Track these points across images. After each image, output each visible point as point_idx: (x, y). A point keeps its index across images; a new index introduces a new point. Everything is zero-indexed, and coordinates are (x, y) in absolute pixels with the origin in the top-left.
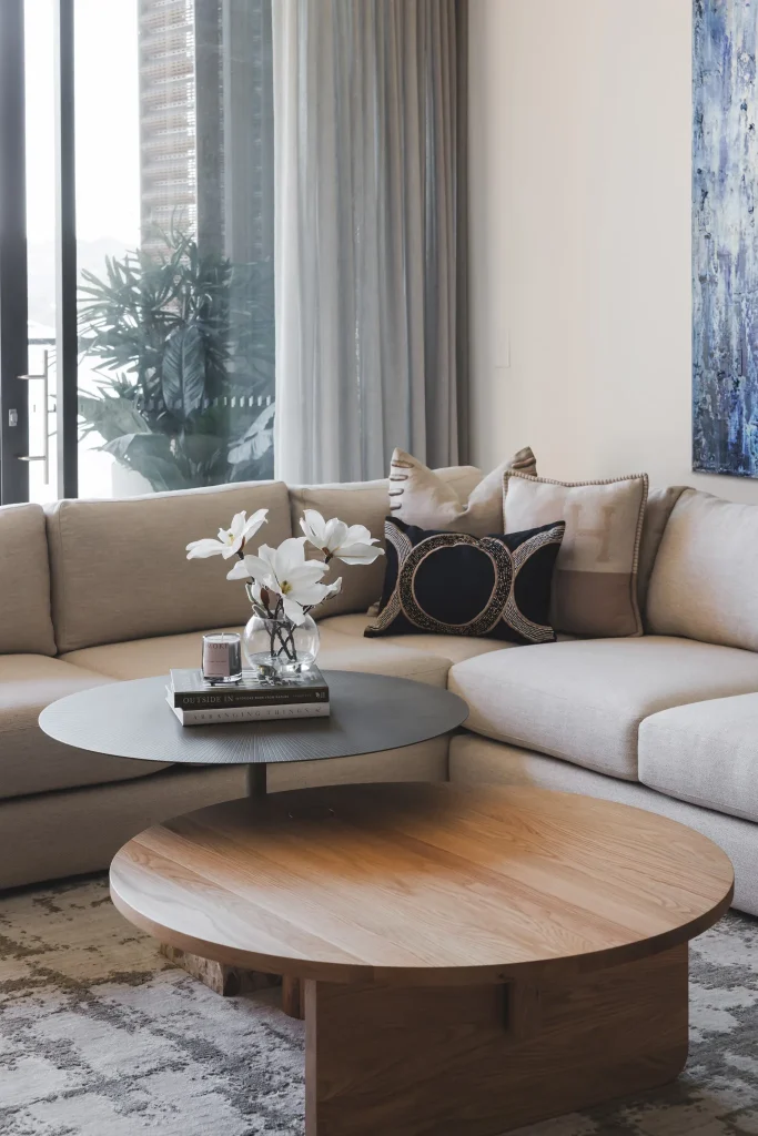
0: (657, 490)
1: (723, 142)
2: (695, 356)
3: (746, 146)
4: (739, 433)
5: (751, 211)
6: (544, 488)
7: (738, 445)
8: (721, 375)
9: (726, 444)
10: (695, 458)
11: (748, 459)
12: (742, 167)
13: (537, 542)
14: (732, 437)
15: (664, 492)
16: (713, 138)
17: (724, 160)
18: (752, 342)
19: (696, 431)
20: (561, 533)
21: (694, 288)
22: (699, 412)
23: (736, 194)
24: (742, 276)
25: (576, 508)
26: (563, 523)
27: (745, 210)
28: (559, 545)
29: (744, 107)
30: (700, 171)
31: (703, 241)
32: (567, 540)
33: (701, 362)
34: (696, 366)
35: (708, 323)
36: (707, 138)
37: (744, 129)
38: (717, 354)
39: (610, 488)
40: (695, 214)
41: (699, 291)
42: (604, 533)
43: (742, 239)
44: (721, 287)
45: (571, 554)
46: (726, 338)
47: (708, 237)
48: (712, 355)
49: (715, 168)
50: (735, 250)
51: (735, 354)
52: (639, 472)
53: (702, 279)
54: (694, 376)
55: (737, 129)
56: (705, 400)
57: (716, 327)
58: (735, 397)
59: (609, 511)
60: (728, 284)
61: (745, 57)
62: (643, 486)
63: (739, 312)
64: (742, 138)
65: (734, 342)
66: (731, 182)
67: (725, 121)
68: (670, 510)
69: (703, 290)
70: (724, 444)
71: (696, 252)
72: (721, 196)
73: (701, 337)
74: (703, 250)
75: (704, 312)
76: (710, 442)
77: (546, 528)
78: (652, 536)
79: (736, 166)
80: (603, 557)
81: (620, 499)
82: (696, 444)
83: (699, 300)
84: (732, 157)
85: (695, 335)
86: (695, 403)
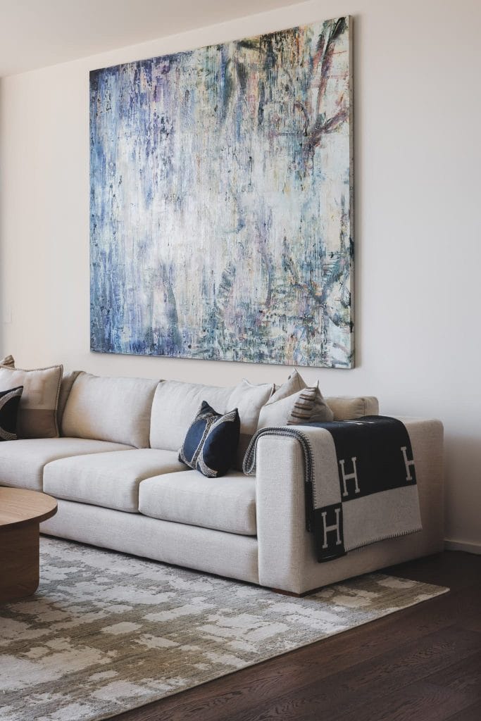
0: (67, 373)
1: (102, 202)
2: (91, 300)
3: (112, 204)
4: (110, 334)
5: (114, 233)
6: (16, 372)
7: (109, 340)
8: (102, 308)
9: (104, 340)
10: (91, 347)
11: (113, 346)
12: (110, 214)
13: (9, 396)
14: (107, 336)
15: (71, 373)
16: (99, 200)
17: (103, 211)
18: (115, 292)
19: (92, 334)
20: (21, 391)
21: (91, 269)
22: (93, 325)
23: (108, 226)
24: (111, 263)
25: (30, 381)
26: (22, 387)
27: (112, 232)
28: (20, 397)
29: (111, 187)
30: (93, 216)
31: (95, 247)
32: (24, 395)
33: (94, 303)
34: (91, 304)
35: (96, 284)
36: (96, 200)
37: (111, 197)
38: (101, 299)
39: (45, 372)
40: (91, 235)
41: (93, 270)
42: (42, 391)
43: (110, 246)
44: (102, 268)
45: (26, 401)
46: (104, 291)
47: (96, 245)
48: (98, 299)
49: (99, 214)
50: (108, 251)
51: (108, 298)
52: (59, 364)
53: (94, 265)
54: (91, 309)
55: (108, 196)
56: (95, 320)
57: (100, 286)
58: (108, 318)
59: (44, 382)
60: (105, 267)
61: (112, 164)
62: (61, 370)
63: (109, 279)
64: (111, 200)
65: (107, 293)
66: (106, 220)
67: (104, 193)
68: (73, 381)
69: (95, 269)
70: (103, 340)
71: (92, 252)
72: (102, 226)
73: (94, 291)
74: (95, 252)
75: (95, 280)
76: (98, 339)
77: (15, 389)
78: (65, 394)
79: (108, 213)
80: (41, 402)
81: (49, 377)
82: (92, 340)
83: (93, 274)
84: (107, 209)
85: (91, 290)
86: (91, 322)
